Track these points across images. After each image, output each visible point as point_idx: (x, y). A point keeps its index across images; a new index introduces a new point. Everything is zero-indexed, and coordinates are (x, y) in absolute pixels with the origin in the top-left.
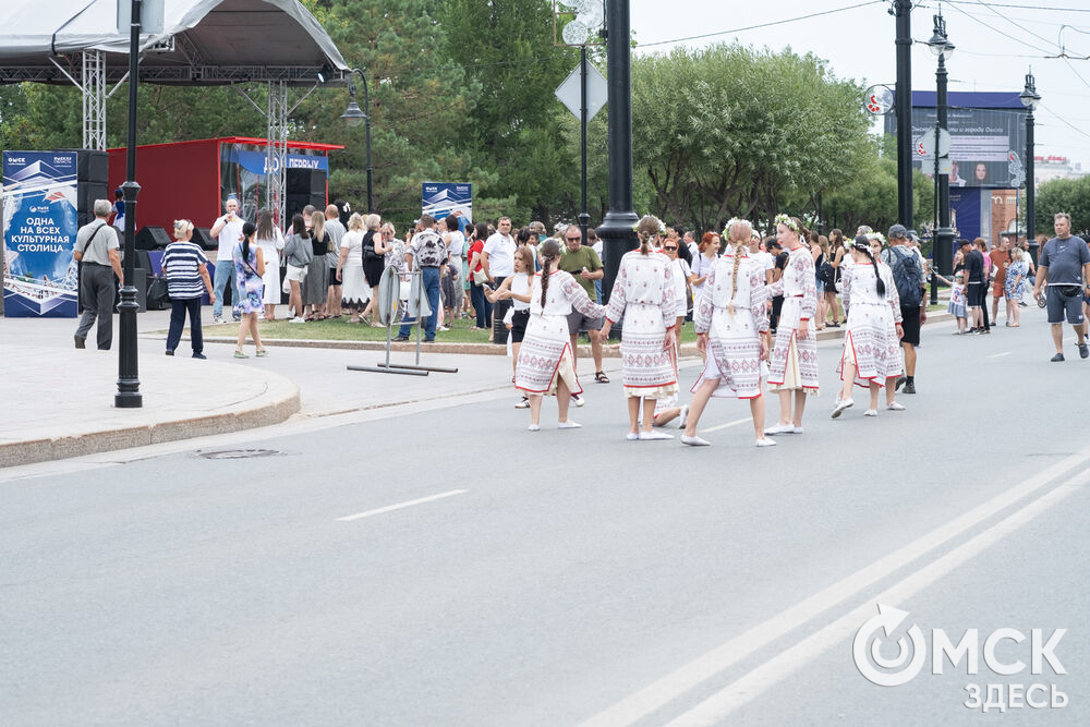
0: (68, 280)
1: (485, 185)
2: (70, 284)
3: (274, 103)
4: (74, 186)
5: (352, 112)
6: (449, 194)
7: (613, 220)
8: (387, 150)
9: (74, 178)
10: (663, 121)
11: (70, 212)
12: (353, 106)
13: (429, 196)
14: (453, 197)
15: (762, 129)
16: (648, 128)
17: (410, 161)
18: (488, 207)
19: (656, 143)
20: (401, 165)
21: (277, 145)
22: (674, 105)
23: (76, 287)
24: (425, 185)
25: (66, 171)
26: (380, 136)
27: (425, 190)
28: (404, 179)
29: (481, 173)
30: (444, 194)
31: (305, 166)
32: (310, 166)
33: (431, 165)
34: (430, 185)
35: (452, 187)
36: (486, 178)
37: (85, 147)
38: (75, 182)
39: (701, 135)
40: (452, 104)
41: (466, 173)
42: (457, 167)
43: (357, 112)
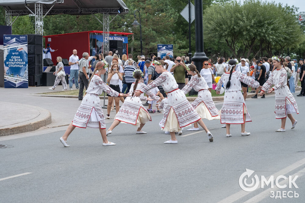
0: (25, 76)
1: (181, 45)
2: (25, 77)
3: (105, 20)
4: (27, 46)
5: (135, 23)
6: (166, 48)
7: (197, 55)
8: (149, 35)
9: (26, 43)
10: (229, 24)
11: (25, 54)
12: (135, 21)
13: (159, 49)
14: (167, 49)
15: (263, 26)
16: (223, 26)
17: (156, 38)
18: (181, 52)
19: (225, 31)
20: (153, 39)
21: (106, 33)
22: (233, 19)
23: (27, 78)
24: (158, 45)
25: (24, 41)
26: (147, 30)
27: (158, 47)
28: (154, 44)
29: (180, 42)
30: (164, 48)
31: (119, 40)
32: (121, 40)
33: (162, 39)
34: (160, 45)
35: (167, 46)
36: (181, 43)
37: (36, 34)
38: (27, 45)
39: (242, 28)
40: (169, 20)
41: (175, 41)
42: (172, 40)
43: (137, 23)
